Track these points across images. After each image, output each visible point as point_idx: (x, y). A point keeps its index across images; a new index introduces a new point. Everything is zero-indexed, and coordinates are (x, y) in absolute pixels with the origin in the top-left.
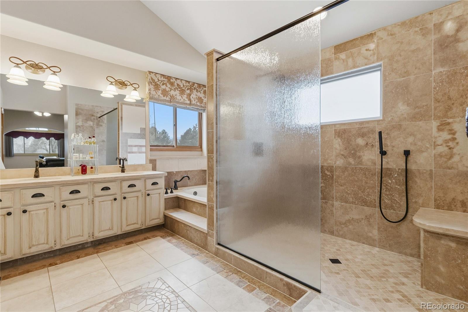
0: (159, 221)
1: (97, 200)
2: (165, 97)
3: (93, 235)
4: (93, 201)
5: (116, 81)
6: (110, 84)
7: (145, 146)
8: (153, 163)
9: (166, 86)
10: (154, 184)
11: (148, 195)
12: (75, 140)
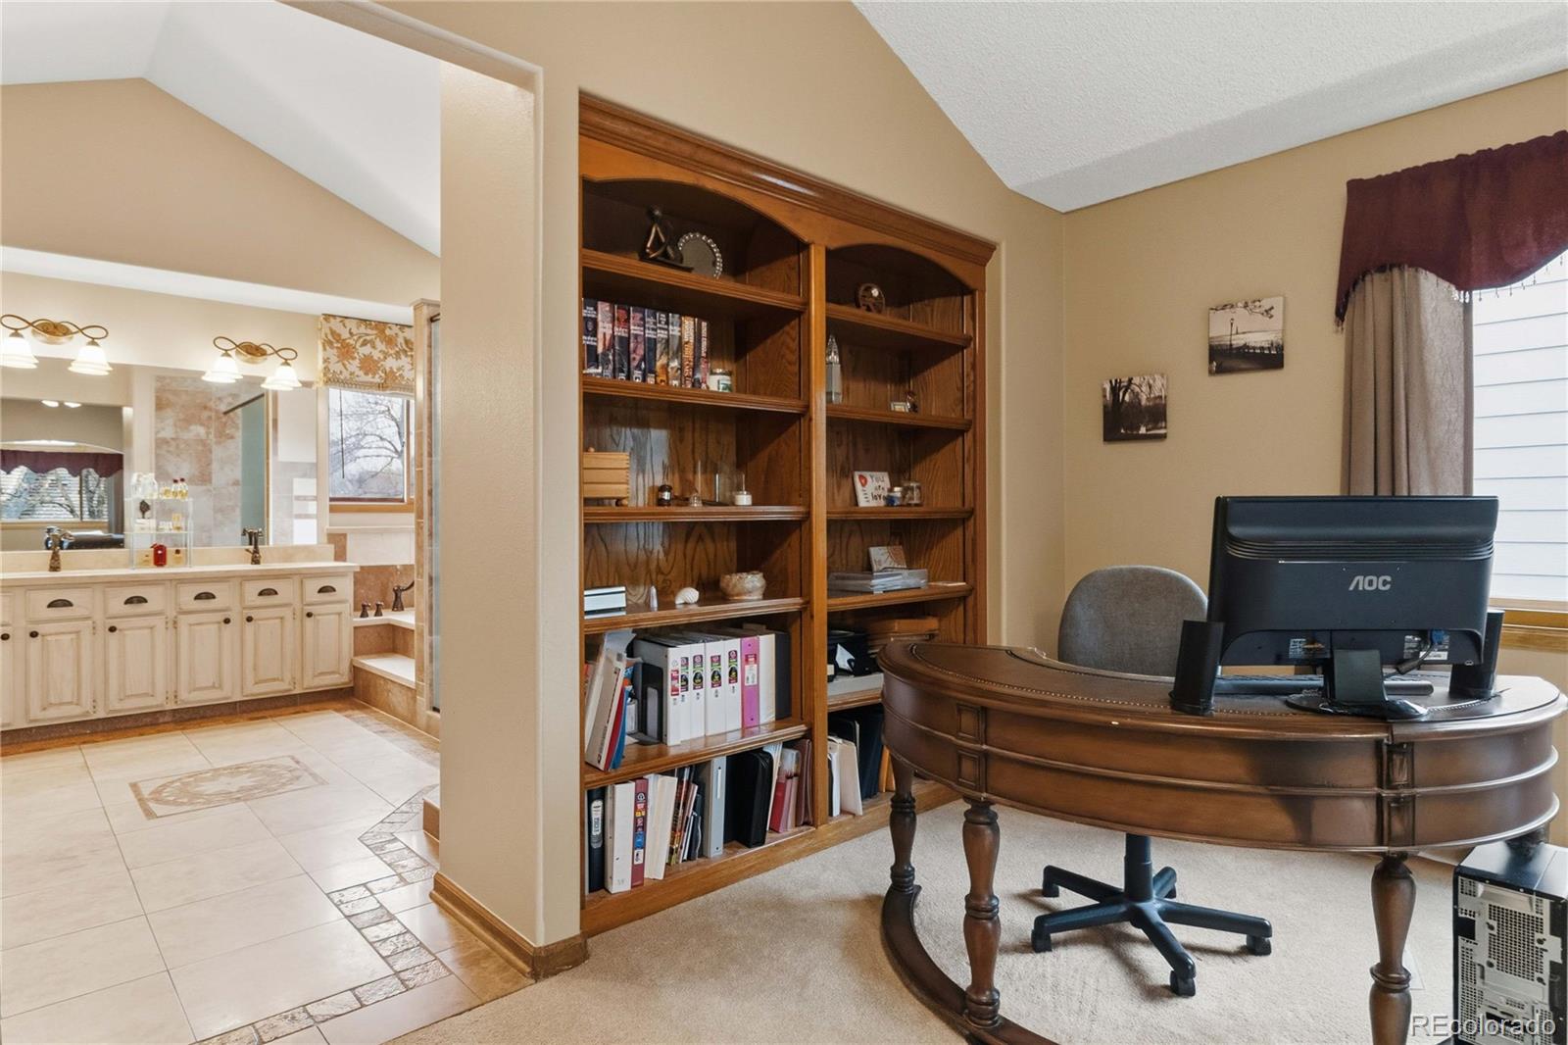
0: (340, 678)
1: (184, 620)
2: (370, 376)
3: (176, 697)
4: (175, 622)
5: (237, 346)
6: (223, 355)
7: (316, 498)
8: (338, 543)
9: (374, 347)
10: (323, 590)
11: (309, 615)
12: (140, 489)
